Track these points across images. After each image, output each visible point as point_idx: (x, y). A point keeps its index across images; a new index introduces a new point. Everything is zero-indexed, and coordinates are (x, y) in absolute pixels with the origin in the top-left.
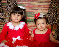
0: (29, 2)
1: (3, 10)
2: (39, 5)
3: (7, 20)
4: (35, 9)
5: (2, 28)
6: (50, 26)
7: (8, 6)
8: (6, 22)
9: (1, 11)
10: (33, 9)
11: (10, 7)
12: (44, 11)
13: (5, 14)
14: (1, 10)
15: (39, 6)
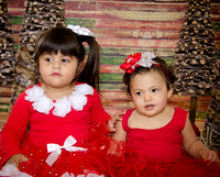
0: (106, 12)
1: (10, 40)
2: (144, 22)
3: (26, 77)
4: (131, 37)
5: (10, 108)
6: (189, 97)
7: (29, 27)
8: (24, 87)
9: (5, 45)
10: (122, 37)
11: (36, 29)
12: (164, 44)
13: (20, 58)
14: (4, 41)
15: (145, 26)
